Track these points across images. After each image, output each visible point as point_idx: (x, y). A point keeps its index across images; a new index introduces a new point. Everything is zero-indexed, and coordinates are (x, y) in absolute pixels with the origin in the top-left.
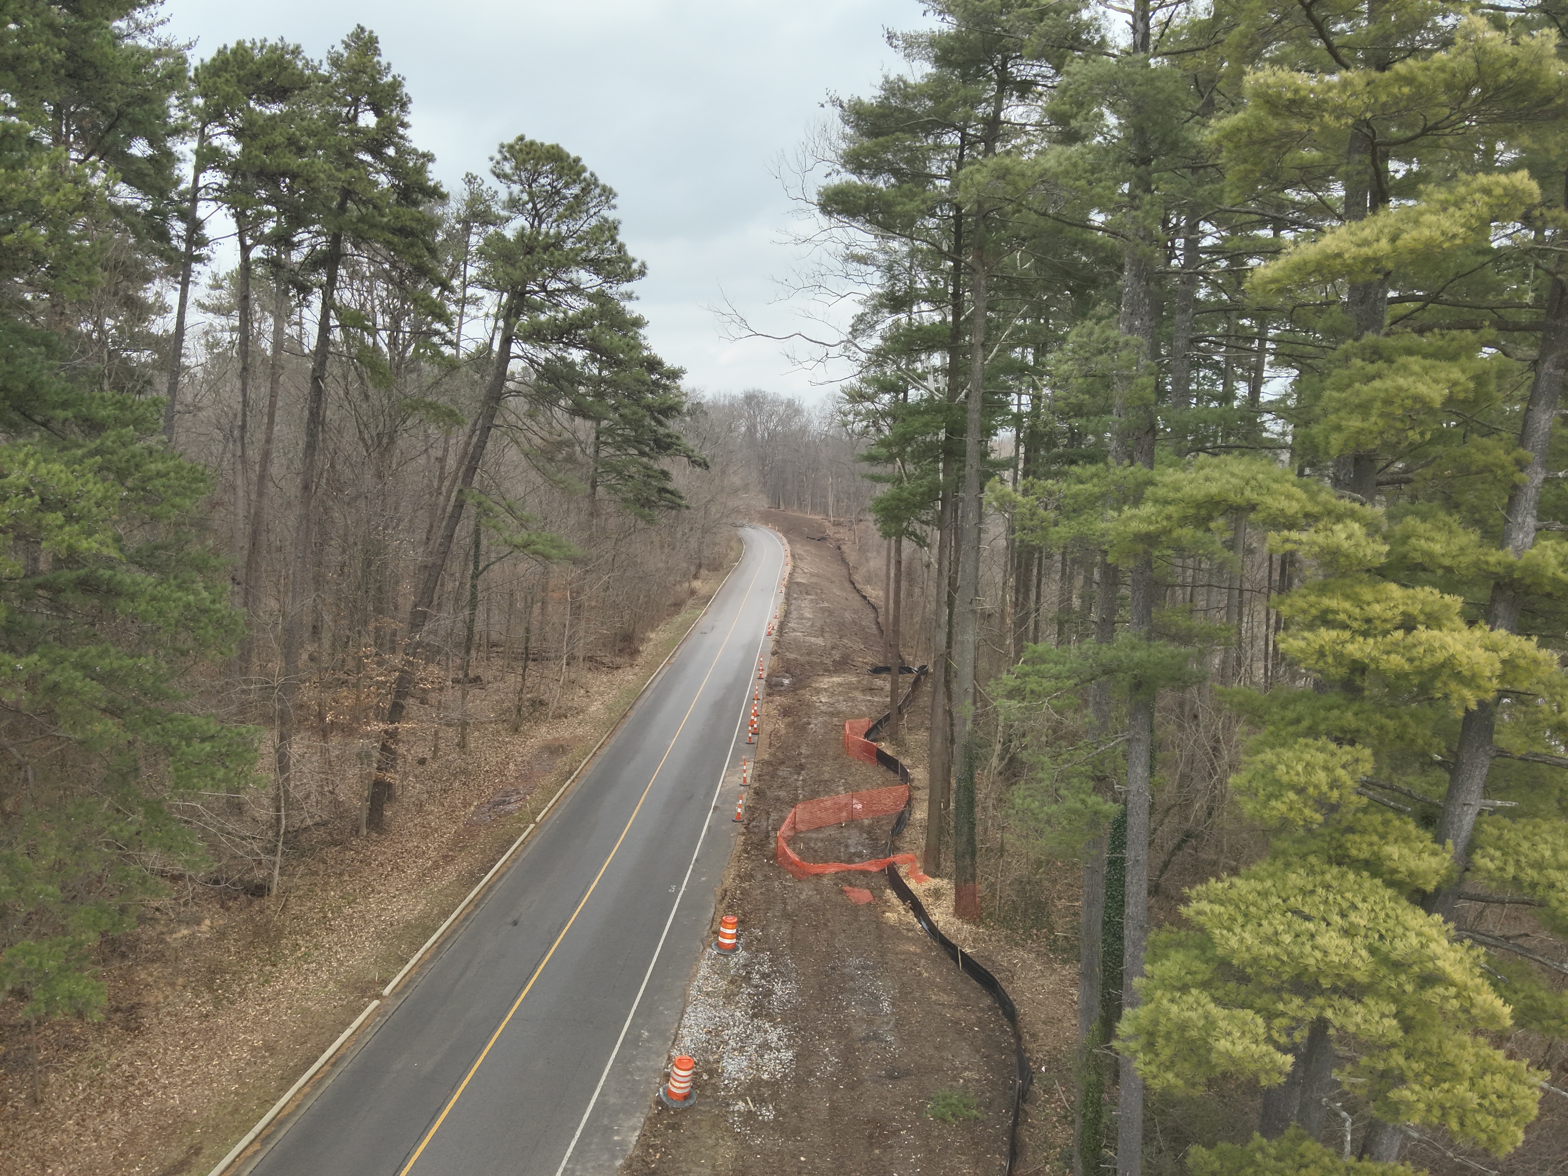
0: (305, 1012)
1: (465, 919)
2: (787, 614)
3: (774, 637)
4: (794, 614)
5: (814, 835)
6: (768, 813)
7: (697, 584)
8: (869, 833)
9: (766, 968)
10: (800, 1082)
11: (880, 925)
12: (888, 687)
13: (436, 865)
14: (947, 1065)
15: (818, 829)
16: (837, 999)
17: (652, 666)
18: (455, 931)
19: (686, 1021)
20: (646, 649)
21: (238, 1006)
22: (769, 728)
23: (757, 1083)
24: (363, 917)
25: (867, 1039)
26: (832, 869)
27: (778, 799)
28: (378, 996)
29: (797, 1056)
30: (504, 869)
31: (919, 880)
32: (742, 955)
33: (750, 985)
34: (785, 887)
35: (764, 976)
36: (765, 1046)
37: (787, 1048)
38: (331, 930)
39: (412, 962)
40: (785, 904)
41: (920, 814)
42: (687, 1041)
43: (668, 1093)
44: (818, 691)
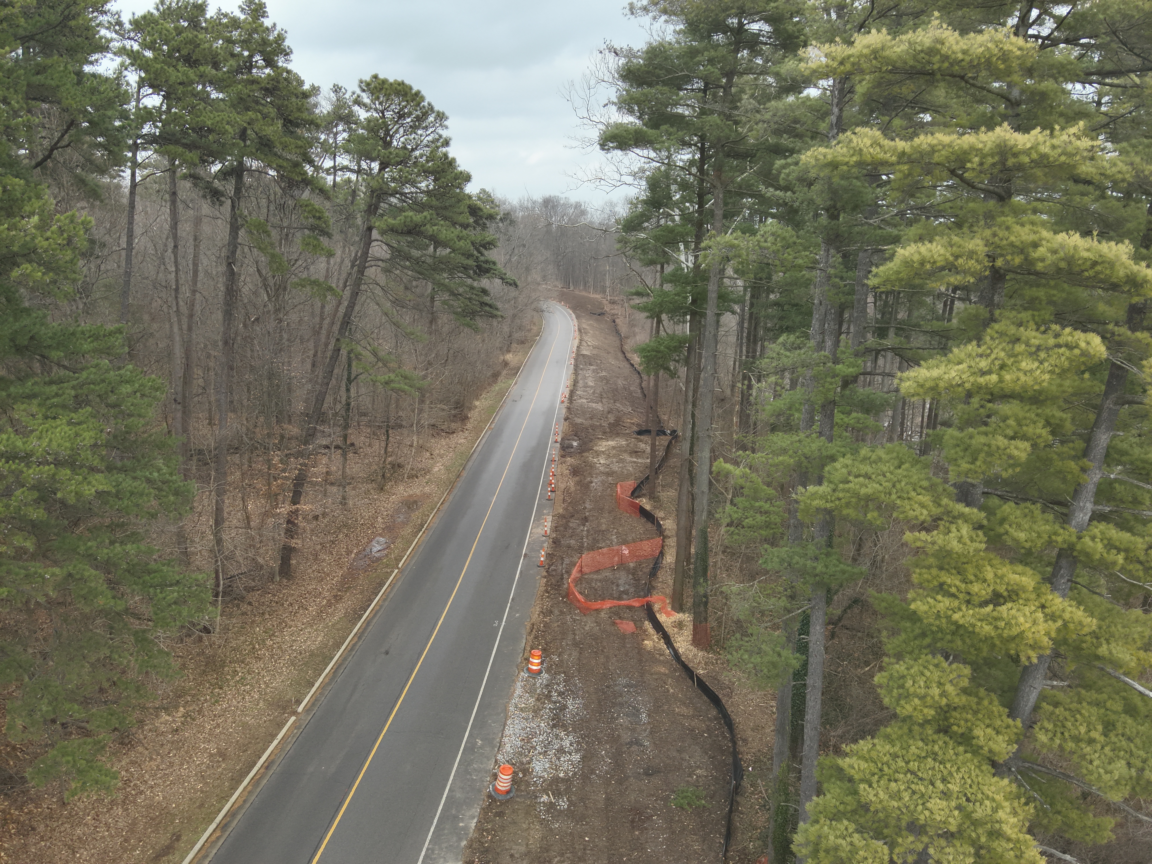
0: (245, 725)
1: (352, 649)
2: (575, 383)
3: (566, 404)
4: (581, 384)
5: (595, 577)
6: (562, 559)
7: (509, 357)
8: (633, 574)
9: (561, 688)
10: (585, 778)
11: (640, 650)
12: (648, 449)
13: (329, 605)
14: (685, 764)
15: (598, 572)
16: (610, 712)
17: (478, 430)
18: (345, 659)
19: (507, 732)
20: (474, 415)
21: (198, 722)
22: (562, 486)
23: (556, 780)
24: (280, 647)
25: (631, 744)
26: (608, 604)
27: (569, 547)
28: (294, 713)
29: (583, 758)
30: (378, 607)
31: (668, 615)
32: (545, 676)
33: (551, 701)
34: (574, 620)
35: (560, 694)
36: (561, 751)
37: (577, 751)
38: (259, 658)
39: (317, 685)
40: (575, 634)
41: (670, 558)
42: (508, 748)
43: (496, 789)
44: (598, 454)
